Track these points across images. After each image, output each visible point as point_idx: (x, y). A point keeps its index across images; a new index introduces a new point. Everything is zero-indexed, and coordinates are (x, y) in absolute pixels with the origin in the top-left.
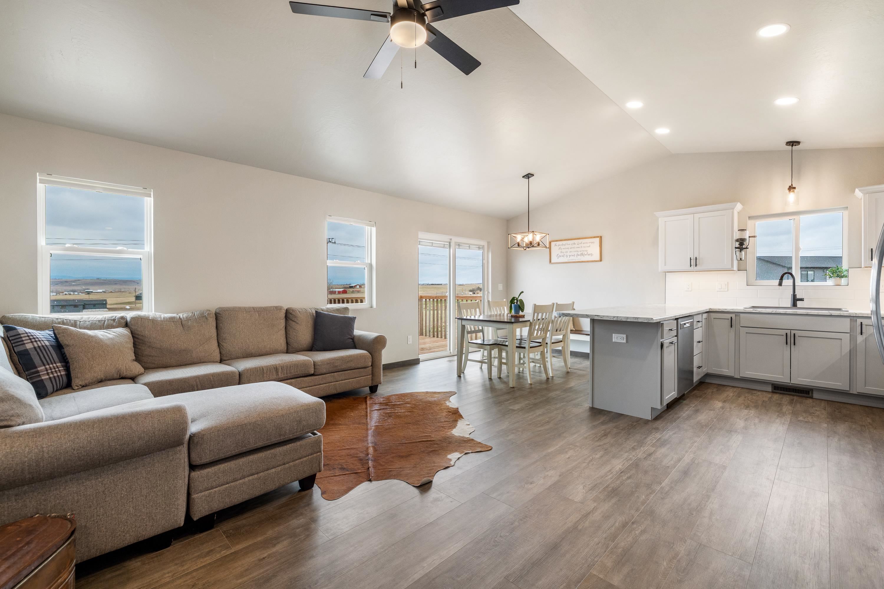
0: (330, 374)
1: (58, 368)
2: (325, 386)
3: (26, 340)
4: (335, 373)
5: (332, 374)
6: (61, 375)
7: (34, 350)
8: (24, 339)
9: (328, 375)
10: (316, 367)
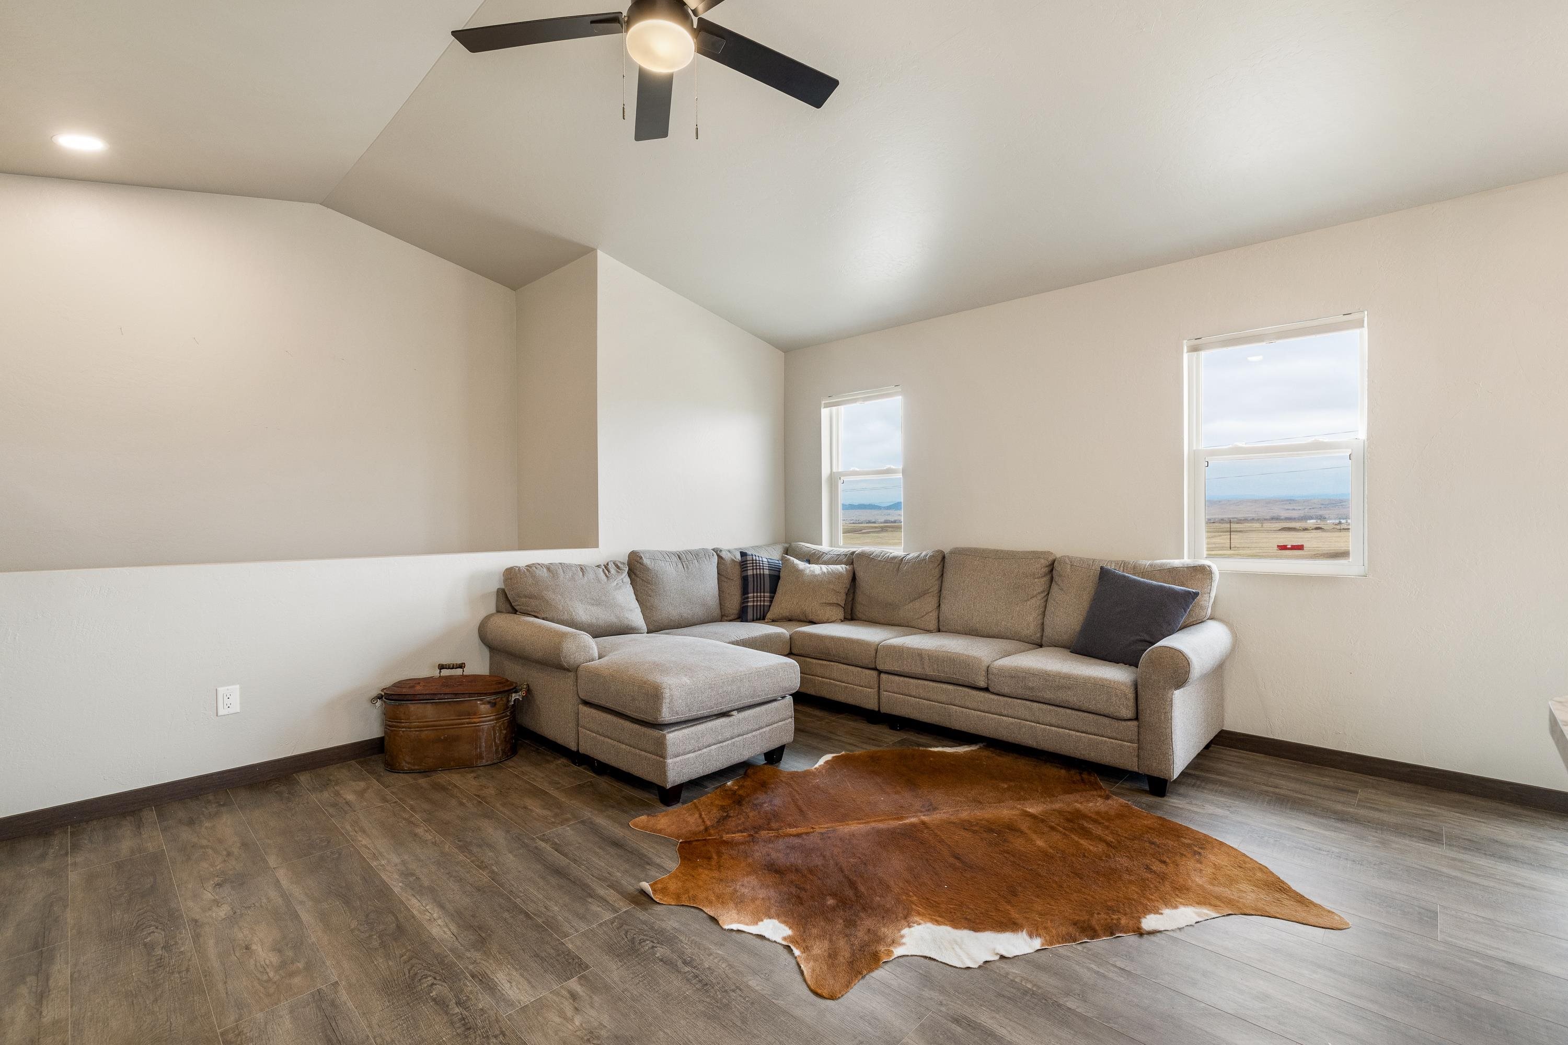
0: (1024, 702)
1: (764, 598)
2: (1012, 724)
3: (750, 566)
4: (1035, 704)
5: (1028, 703)
6: (764, 605)
7: (752, 577)
8: (767, 565)
9: (1019, 701)
10: (990, 676)
